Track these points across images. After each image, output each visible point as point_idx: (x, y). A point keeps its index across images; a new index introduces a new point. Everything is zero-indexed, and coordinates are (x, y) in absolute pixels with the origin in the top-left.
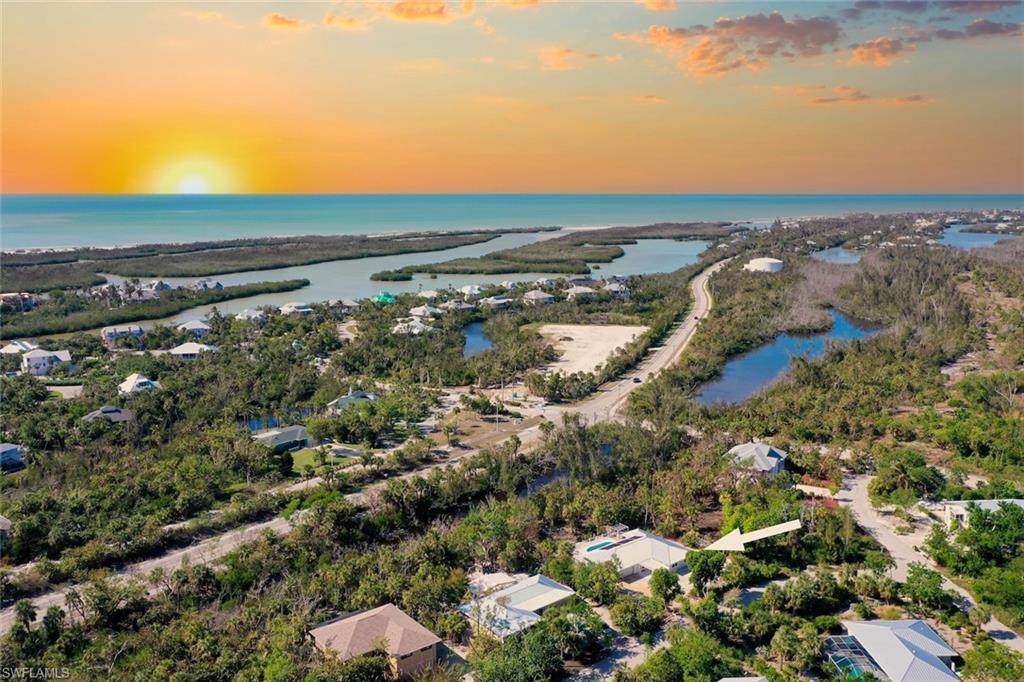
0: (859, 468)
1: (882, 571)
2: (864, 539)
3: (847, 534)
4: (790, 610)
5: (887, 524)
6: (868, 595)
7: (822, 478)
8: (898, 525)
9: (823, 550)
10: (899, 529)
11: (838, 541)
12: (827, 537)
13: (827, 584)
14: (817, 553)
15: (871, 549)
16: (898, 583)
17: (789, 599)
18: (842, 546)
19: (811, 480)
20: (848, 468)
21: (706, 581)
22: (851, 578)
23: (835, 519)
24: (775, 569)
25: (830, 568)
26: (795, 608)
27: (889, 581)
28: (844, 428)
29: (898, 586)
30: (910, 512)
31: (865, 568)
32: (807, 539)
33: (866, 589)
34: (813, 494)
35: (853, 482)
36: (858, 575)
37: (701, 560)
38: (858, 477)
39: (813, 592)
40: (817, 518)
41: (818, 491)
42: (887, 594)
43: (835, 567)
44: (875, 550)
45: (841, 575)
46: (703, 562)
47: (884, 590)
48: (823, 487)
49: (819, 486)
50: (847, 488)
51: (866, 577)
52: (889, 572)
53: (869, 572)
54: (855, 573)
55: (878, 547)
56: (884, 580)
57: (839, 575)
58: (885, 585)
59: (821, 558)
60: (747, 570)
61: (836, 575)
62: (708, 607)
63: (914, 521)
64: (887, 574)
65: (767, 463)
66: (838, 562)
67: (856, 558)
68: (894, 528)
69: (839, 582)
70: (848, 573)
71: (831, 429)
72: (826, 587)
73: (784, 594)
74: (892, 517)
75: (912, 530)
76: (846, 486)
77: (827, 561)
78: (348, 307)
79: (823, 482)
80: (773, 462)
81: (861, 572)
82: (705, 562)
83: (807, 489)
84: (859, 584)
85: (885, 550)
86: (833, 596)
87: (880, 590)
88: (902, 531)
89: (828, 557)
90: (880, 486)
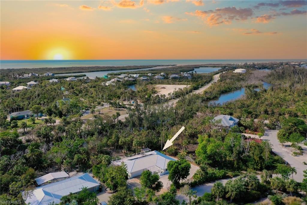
0: (272, 127)
1: (287, 175)
2: (276, 158)
3: (266, 155)
4: (228, 199)
5: (288, 151)
6: (279, 190)
7: (255, 130)
8: (294, 151)
9: (252, 163)
10: (294, 153)
11: (261, 158)
12: (255, 157)
13: (253, 183)
14: (249, 164)
15: (280, 163)
16: (298, 183)
17: (228, 192)
18: (264, 160)
19: (250, 131)
20: (267, 127)
21: (179, 179)
22: (268, 179)
23: (260, 147)
24: (223, 173)
25: (256, 173)
26: (232, 198)
27: (292, 181)
28: (266, 112)
29: (298, 184)
30: (300, 145)
31: (277, 173)
32: (244, 157)
33: (278, 186)
34: (250, 137)
35: (270, 133)
36: (273, 177)
37: (174, 166)
38: (272, 131)
39: (243, 187)
40: (251, 147)
41: (252, 136)
42: (291, 189)
43: (259, 172)
44: (282, 163)
45: (262, 177)
46: (176, 168)
47: (289, 187)
48: (256, 134)
49: (253, 134)
50: (267, 135)
51: (277, 179)
52: (291, 175)
53: (280, 176)
54: (271, 176)
55: (284, 162)
56: (289, 181)
57: (261, 177)
58: (290, 184)
59: (251, 167)
60: (207, 173)
61: (259, 177)
62: (166, 198)
63: (302, 149)
64: (291, 177)
65: (228, 123)
66: (261, 170)
67: (271, 167)
68: (292, 153)
69: (261, 181)
70: (267, 176)
71: (260, 113)
72: (252, 185)
73: (225, 189)
74: (290, 148)
75: (301, 154)
76: (266, 134)
77: (255, 169)
78: (91, 80)
79: (255, 133)
80: (231, 122)
81: (274, 176)
82: (177, 167)
83: (247, 135)
84: (273, 183)
85: (288, 164)
86: (257, 190)
87: (286, 187)
88: (296, 154)
89: (255, 167)
90: (284, 133)
